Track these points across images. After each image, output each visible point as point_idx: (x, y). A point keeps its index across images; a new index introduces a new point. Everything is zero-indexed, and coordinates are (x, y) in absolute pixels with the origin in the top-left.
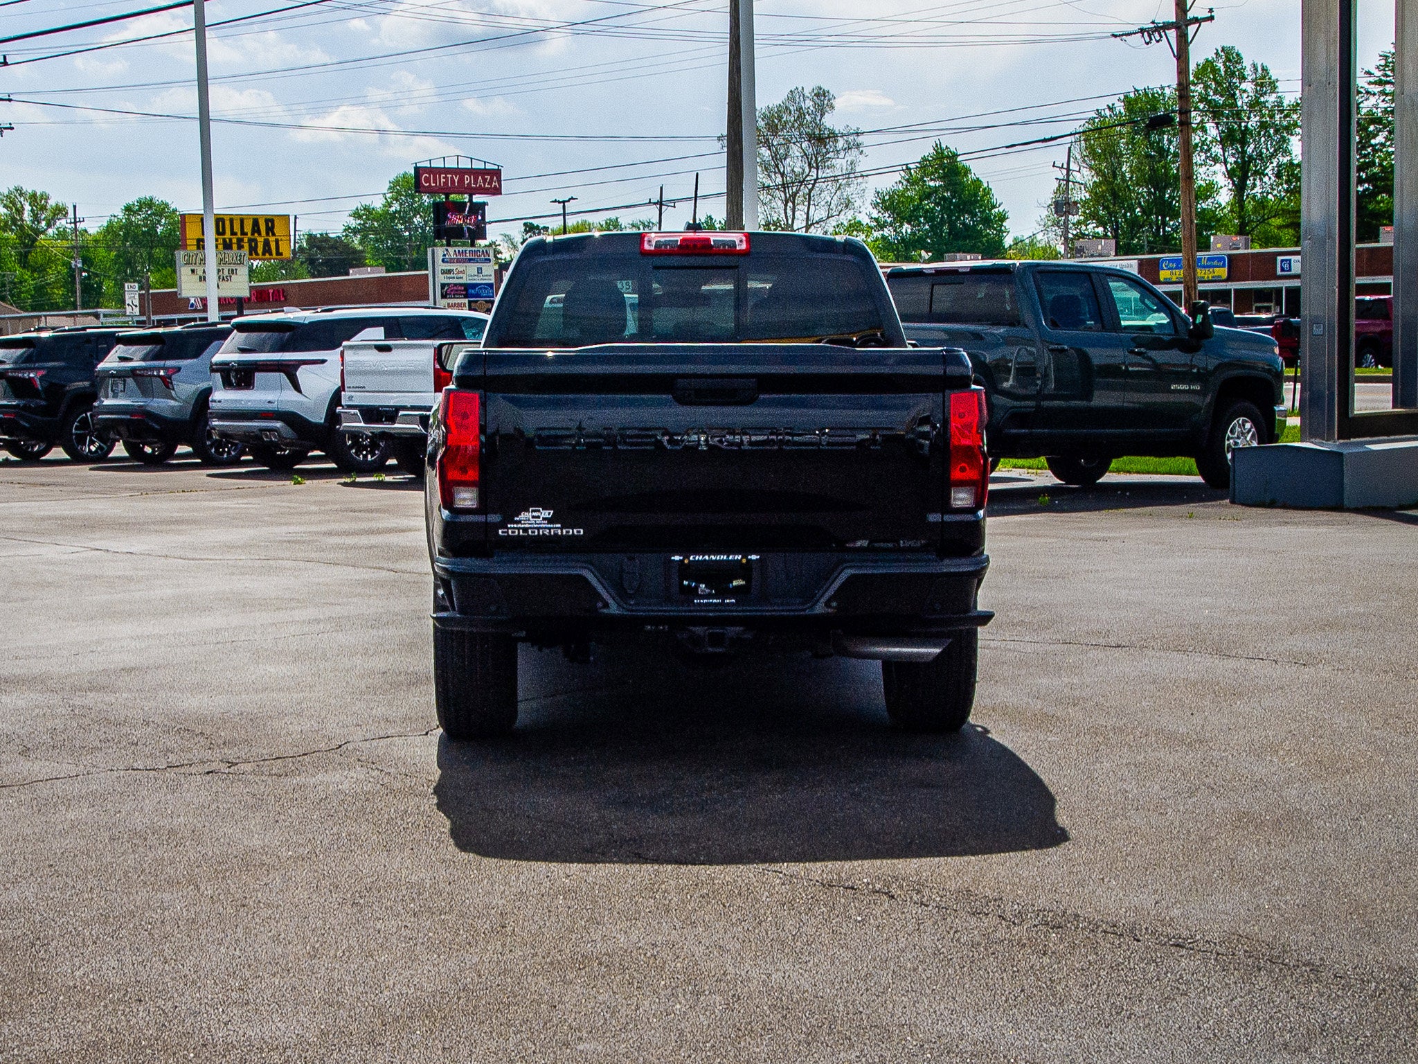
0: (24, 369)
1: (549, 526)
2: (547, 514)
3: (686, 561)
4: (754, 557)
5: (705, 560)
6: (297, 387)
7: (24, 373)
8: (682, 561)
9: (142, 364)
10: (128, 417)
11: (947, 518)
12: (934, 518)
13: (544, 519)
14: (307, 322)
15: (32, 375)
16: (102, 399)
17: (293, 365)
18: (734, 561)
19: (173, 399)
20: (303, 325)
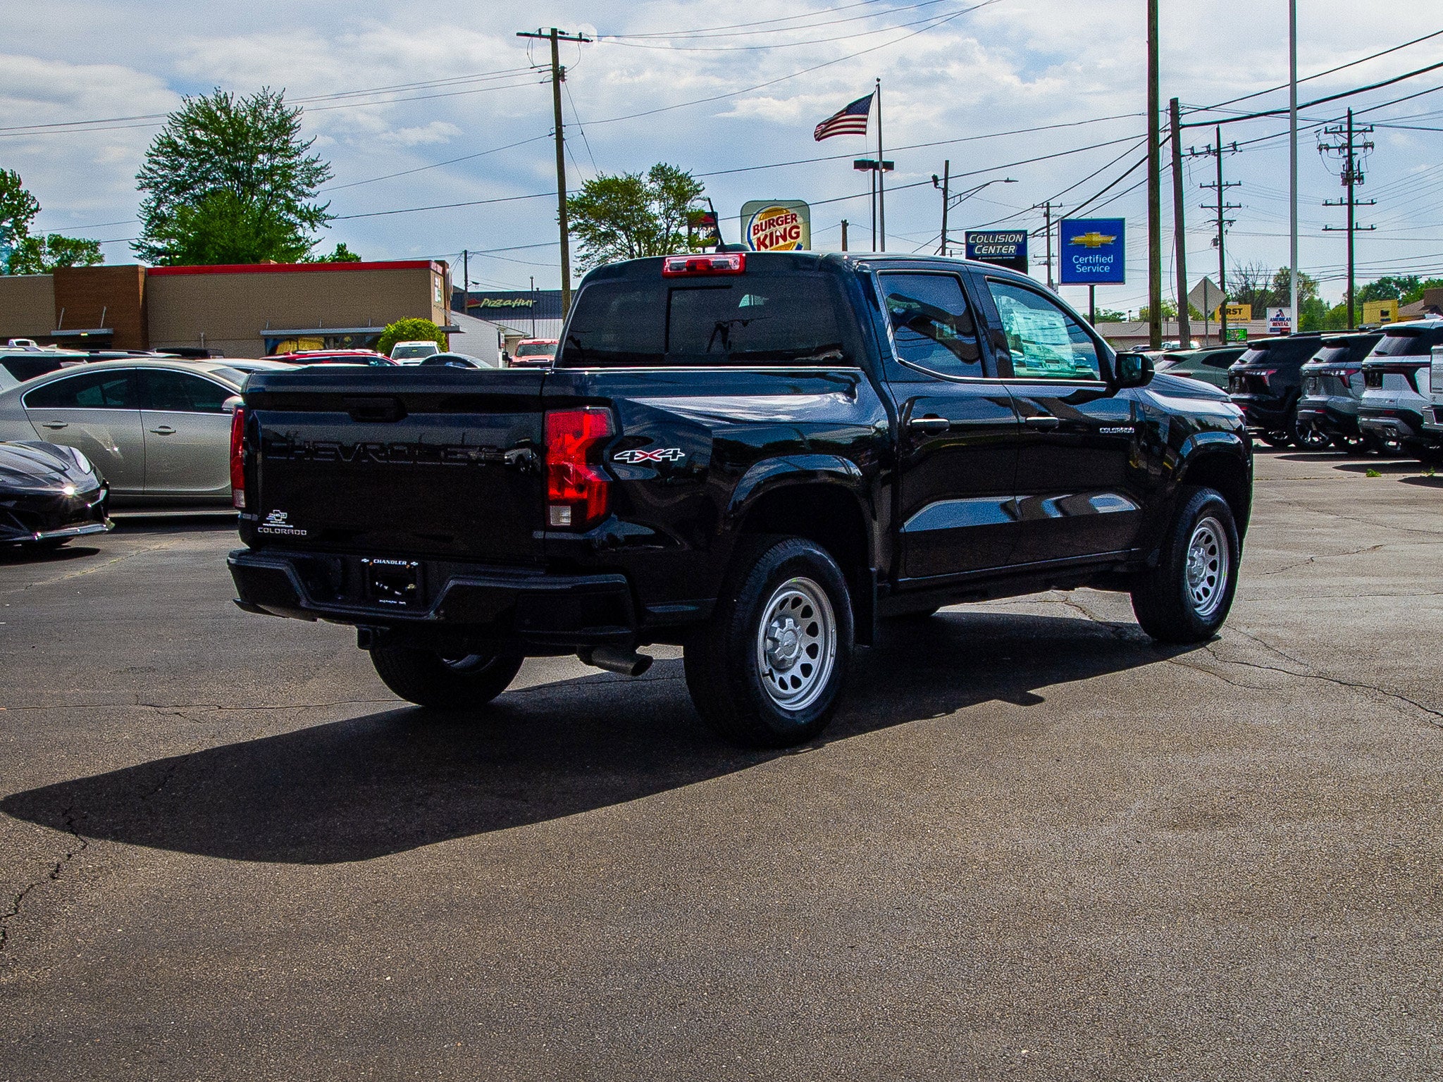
0: (1259, 368)
1: (286, 526)
2: (284, 515)
3: (371, 564)
4: (414, 563)
5: (383, 564)
6: (1415, 388)
7: (1257, 372)
8: (368, 563)
9: (1328, 364)
10: (1314, 411)
11: (550, 535)
12: (539, 535)
13: (283, 520)
14: (1433, 328)
15: (1263, 374)
16: (1307, 396)
17: (1414, 367)
18: (401, 566)
19: (1351, 397)
20: (1429, 330)
